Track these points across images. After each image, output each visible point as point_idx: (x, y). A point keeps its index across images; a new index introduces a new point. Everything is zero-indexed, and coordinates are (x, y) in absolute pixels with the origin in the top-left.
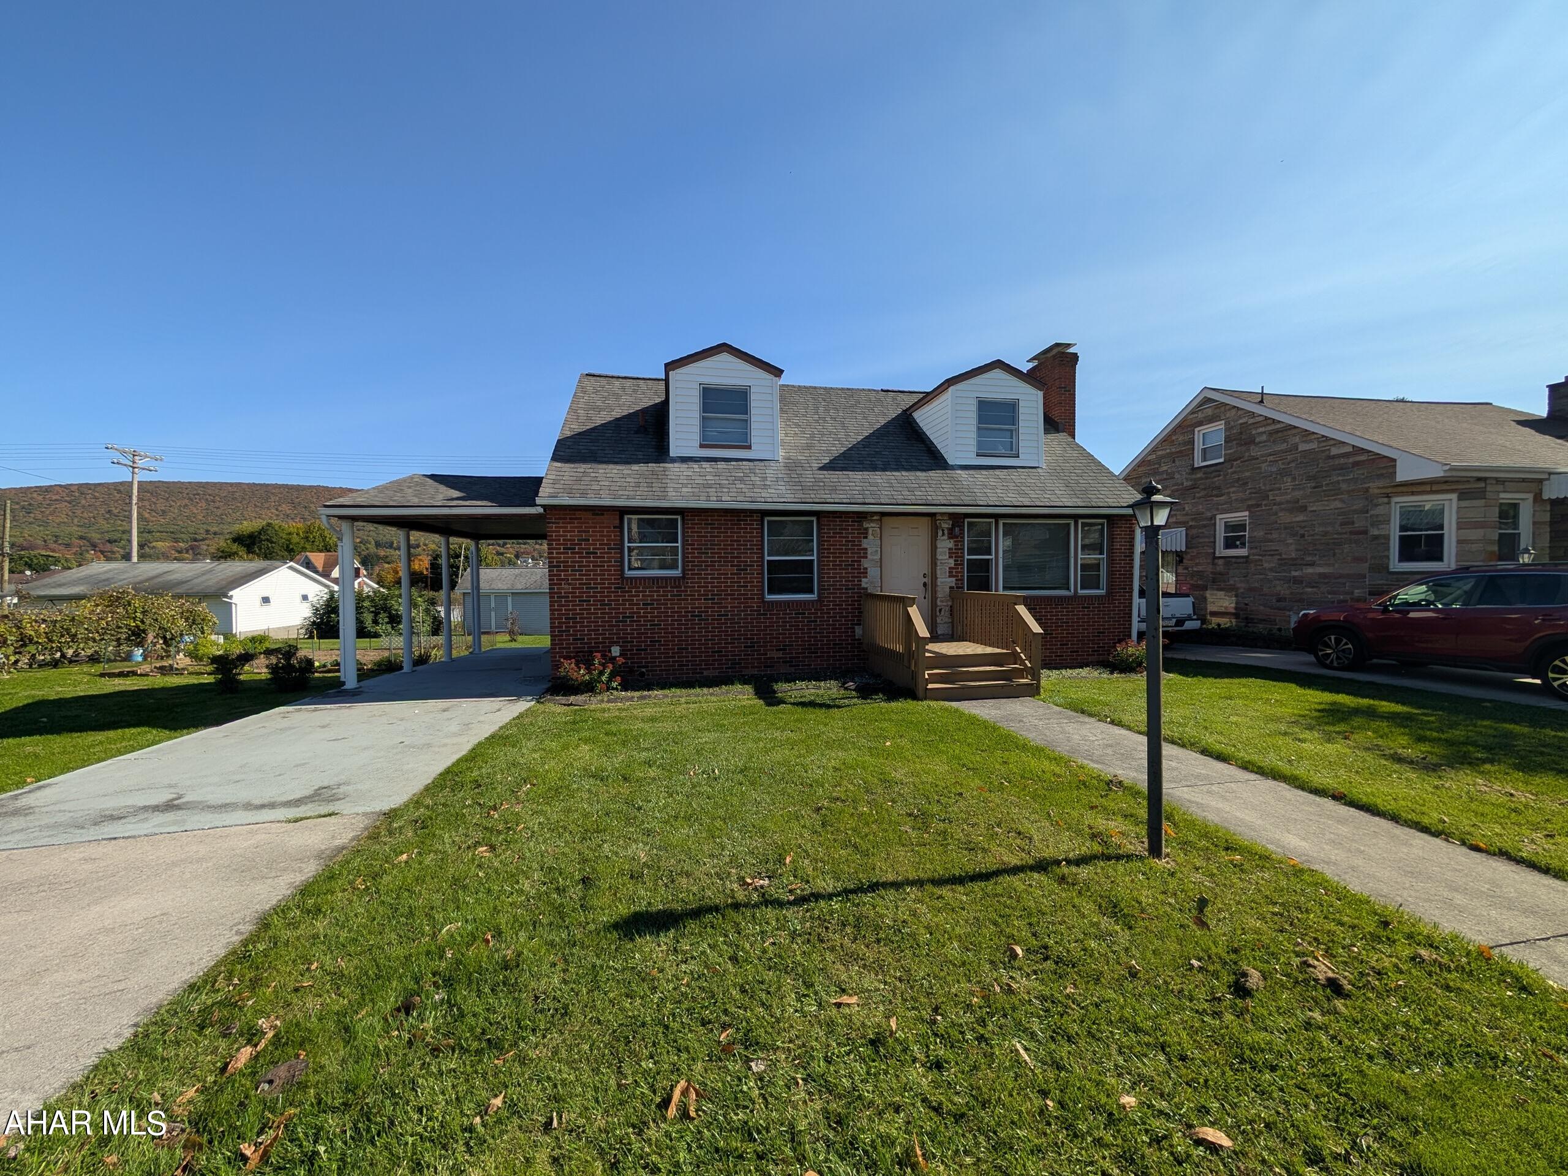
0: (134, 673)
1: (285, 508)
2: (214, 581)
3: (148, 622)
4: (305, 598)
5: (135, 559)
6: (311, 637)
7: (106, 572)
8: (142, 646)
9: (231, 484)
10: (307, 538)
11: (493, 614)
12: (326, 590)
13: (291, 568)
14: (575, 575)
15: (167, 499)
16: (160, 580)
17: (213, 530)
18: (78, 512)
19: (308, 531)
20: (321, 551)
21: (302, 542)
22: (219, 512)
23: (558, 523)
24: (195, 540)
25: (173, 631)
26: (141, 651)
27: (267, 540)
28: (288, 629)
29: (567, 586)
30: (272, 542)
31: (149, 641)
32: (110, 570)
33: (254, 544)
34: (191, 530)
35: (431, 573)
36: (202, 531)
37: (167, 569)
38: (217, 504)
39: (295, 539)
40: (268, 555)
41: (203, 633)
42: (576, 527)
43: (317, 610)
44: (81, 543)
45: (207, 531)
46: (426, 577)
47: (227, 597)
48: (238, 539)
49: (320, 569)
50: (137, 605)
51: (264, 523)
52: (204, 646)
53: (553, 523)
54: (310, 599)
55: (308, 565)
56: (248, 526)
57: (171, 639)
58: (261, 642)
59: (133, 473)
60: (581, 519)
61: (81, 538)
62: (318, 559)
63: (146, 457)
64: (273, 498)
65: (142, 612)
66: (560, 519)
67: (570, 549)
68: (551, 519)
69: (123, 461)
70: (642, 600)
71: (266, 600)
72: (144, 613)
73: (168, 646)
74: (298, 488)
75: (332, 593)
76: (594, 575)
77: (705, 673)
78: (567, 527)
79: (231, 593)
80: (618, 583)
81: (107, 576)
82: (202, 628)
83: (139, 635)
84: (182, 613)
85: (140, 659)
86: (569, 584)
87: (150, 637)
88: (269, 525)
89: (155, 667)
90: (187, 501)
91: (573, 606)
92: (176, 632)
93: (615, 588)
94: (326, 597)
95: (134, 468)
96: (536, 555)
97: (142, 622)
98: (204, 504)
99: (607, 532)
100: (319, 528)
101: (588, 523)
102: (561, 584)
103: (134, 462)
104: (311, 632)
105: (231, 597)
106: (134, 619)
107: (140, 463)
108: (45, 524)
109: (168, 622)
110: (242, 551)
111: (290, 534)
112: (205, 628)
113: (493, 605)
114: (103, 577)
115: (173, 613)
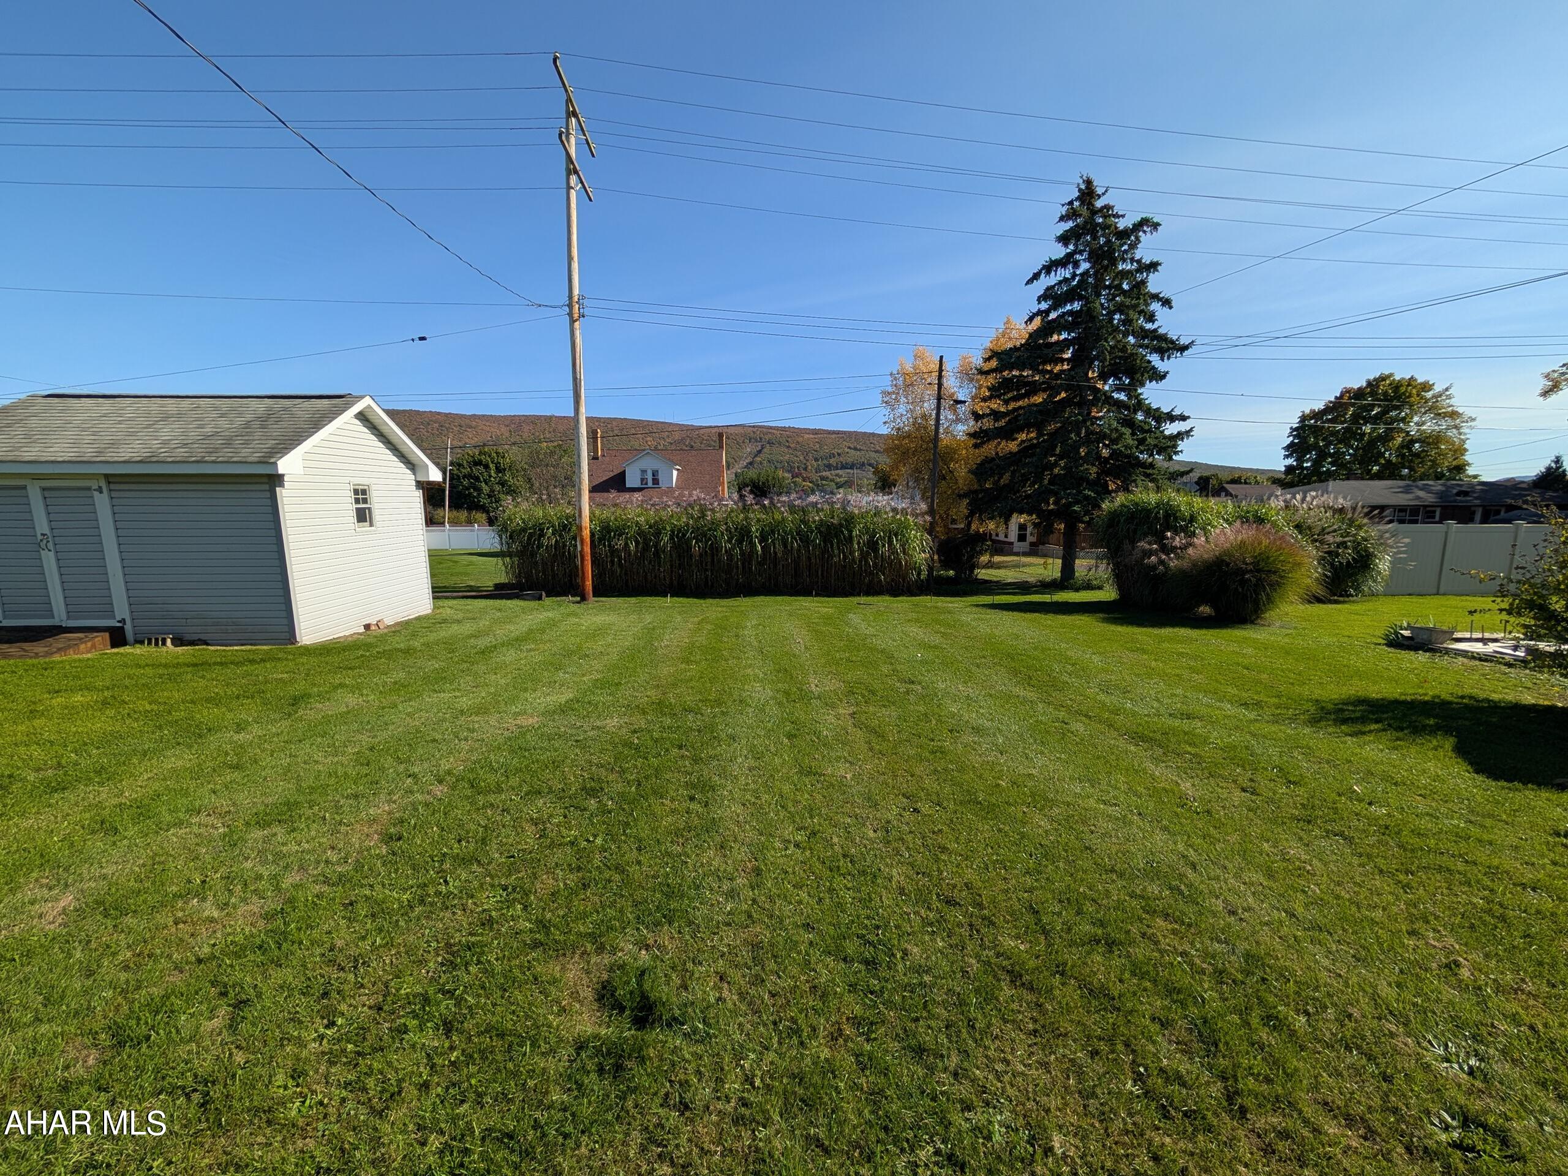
11: (49, 559)
113: (42, 526)
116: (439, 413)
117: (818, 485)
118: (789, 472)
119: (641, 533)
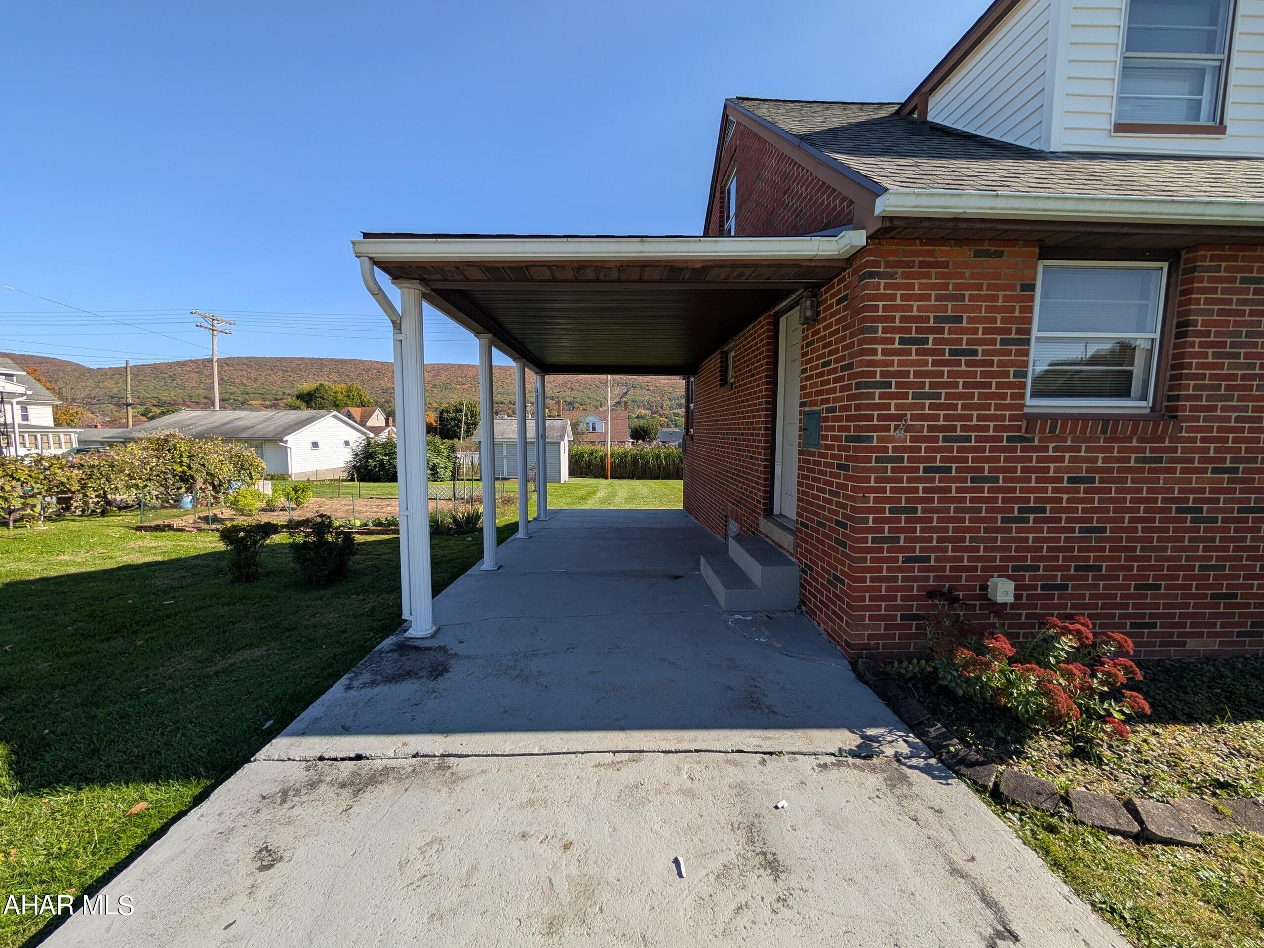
0: (170, 527)
1: (334, 376)
2: (273, 427)
3: (195, 468)
4: (347, 443)
5: (217, 408)
6: (352, 480)
7: (191, 419)
8: (191, 493)
9: (298, 359)
10: (348, 396)
11: (505, 461)
12: (364, 437)
13: (334, 416)
14: (922, 406)
15: (257, 370)
16: (230, 425)
17: (287, 392)
18: (203, 379)
19: (349, 391)
20: (358, 406)
21: (345, 398)
22: (291, 379)
23: (892, 276)
24: (276, 399)
25: (221, 477)
26: (190, 498)
27: (321, 397)
28: (333, 470)
29: (900, 434)
30: (324, 399)
31: (198, 487)
32: (194, 417)
33: (311, 400)
34: (273, 392)
35: (440, 424)
36: (280, 393)
37: (237, 416)
38: (289, 373)
39: (340, 396)
40: (322, 407)
41: (251, 479)
42: (934, 287)
43: (357, 455)
44: (205, 401)
45: (284, 393)
46: (436, 428)
47: (282, 441)
48: (300, 397)
49: (358, 420)
50: (183, 449)
51: (318, 384)
52: (244, 497)
53: (879, 275)
54: (351, 445)
55: (350, 416)
56: (307, 386)
57: (220, 485)
58: (303, 491)
59: (213, 335)
60: (945, 265)
61: (205, 398)
62: (357, 412)
63: (222, 321)
64: (325, 369)
65: (189, 457)
66: (898, 264)
67: (914, 341)
68: (877, 264)
69: (205, 324)
70: (1067, 470)
71: (315, 445)
72: (190, 457)
73: (217, 492)
74: (342, 361)
75: (368, 438)
76: (964, 407)
77: (1192, 644)
78: (911, 287)
79: (286, 438)
80: (1019, 428)
81: (193, 421)
82: (250, 473)
83: (187, 480)
84: (231, 458)
85: (190, 506)
86: (908, 429)
87: (199, 484)
88: (321, 385)
89: (199, 518)
90: (270, 372)
91: (910, 480)
92: (224, 478)
93: (1010, 439)
94: (364, 443)
95: (213, 330)
96: (510, 412)
97: (189, 467)
98: (280, 373)
99: (1006, 298)
100: (357, 388)
101: (962, 276)
102: (887, 429)
103: (213, 326)
104: (353, 475)
105: (286, 442)
106: (181, 464)
107: (218, 326)
108: (184, 388)
109: (215, 467)
110: (303, 405)
111: (336, 393)
112: (253, 474)
113: (505, 453)
114: (189, 422)
115: (221, 458)
116: (377, 362)
117: (672, 421)
118: (649, 409)
119: (620, 456)
